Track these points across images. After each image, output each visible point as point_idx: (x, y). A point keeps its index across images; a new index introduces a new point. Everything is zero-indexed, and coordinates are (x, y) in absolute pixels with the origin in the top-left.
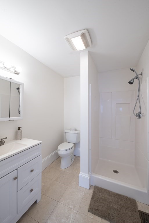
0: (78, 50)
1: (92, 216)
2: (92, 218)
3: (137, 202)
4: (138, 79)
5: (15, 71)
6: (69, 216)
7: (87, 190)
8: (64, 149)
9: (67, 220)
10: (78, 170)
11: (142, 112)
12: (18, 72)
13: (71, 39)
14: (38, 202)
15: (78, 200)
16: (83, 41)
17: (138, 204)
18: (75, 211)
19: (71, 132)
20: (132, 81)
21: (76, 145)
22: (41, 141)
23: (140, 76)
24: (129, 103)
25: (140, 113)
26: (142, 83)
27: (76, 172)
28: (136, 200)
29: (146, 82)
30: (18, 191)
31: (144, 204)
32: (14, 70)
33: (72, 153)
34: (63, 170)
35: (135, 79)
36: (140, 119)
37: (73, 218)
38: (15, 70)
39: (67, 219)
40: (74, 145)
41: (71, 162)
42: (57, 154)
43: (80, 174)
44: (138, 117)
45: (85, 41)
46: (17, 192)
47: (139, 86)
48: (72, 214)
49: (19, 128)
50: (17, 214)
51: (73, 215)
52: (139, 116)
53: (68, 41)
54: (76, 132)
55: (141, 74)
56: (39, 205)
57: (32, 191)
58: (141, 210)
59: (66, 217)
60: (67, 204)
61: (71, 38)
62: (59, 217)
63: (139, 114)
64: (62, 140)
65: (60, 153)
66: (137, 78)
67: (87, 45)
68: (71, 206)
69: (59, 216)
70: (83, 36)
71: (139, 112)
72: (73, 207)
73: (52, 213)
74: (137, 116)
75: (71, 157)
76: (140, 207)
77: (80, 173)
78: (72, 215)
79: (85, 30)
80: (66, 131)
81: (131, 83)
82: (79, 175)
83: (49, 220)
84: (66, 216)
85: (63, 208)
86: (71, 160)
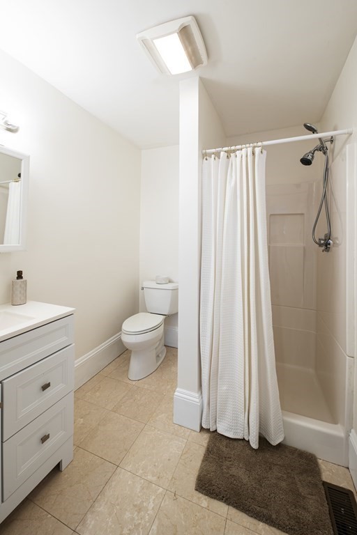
0: (173, 74)
1: (204, 501)
2: (203, 505)
3: (320, 461)
4: (325, 153)
5: (6, 123)
6: (145, 504)
7: (194, 433)
8: (138, 328)
9: (139, 513)
10: (173, 383)
11: (334, 235)
12: (14, 127)
13: (154, 41)
14: (64, 466)
15: (169, 460)
16: (186, 48)
17: (323, 466)
18: (161, 489)
19: (159, 286)
20: (310, 157)
21: (170, 319)
22: (74, 309)
23: (328, 144)
24: (303, 214)
25: (328, 237)
26: (333, 161)
27: (169, 387)
28: (318, 456)
29: (343, 160)
30: (4, 440)
31: (336, 466)
32: (4, 120)
33: (160, 340)
34: (134, 383)
35: (316, 152)
36: (328, 251)
37: (153, 509)
38: (6, 119)
39: (139, 510)
40: (165, 320)
41: (157, 361)
42: (120, 342)
43: (176, 393)
44: (323, 248)
45: (190, 50)
46: (2, 442)
47: (327, 169)
48: (153, 497)
49: (20, 275)
50: (2, 501)
51: (154, 500)
52: (326, 244)
53: (147, 45)
54: (170, 286)
55: (332, 141)
56: (66, 476)
57: (45, 439)
58: (328, 481)
59: (135, 506)
60: (141, 471)
61: (152, 39)
62: (118, 507)
63: (325, 240)
64: (134, 306)
65: (127, 339)
66: (322, 149)
67: (195, 60)
68: (150, 477)
69: (118, 505)
70: (185, 32)
71: (326, 236)
72: (154, 479)
73: (100, 497)
74: (320, 245)
75: (156, 349)
76: (328, 473)
77: (177, 389)
78: (151, 501)
79: (190, 17)
80: (146, 284)
81: (306, 162)
82: (173, 395)
83: (89, 516)
84: (136, 503)
85: (129, 483)
86: (158, 356)
